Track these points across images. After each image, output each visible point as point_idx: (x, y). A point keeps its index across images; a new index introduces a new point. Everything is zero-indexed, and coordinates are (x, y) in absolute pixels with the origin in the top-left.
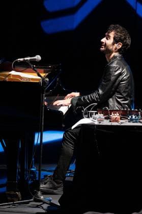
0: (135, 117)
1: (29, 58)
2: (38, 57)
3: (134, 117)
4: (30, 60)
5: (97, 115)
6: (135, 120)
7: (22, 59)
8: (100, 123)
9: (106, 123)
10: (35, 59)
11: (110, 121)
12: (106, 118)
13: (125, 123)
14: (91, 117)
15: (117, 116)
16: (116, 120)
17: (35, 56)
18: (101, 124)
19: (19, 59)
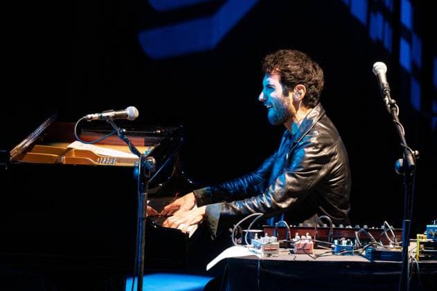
0: (348, 243)
1: (111, 114)
2: (132, 111)
3: (344, 243)
4: (116, 116)
5: (262, 238)
6: (347, 248)
7: (96, 116)
8: (269, 255)
9: (283, 255)
10: (126, 115)
11: (292, 252)
12: (282, 246)
13: (326, 256)
14: (250, 243)
15: (306, 241)
16: (304, 250)
17: (124, 108)
18: (271, 258)
19: (89, 116)
